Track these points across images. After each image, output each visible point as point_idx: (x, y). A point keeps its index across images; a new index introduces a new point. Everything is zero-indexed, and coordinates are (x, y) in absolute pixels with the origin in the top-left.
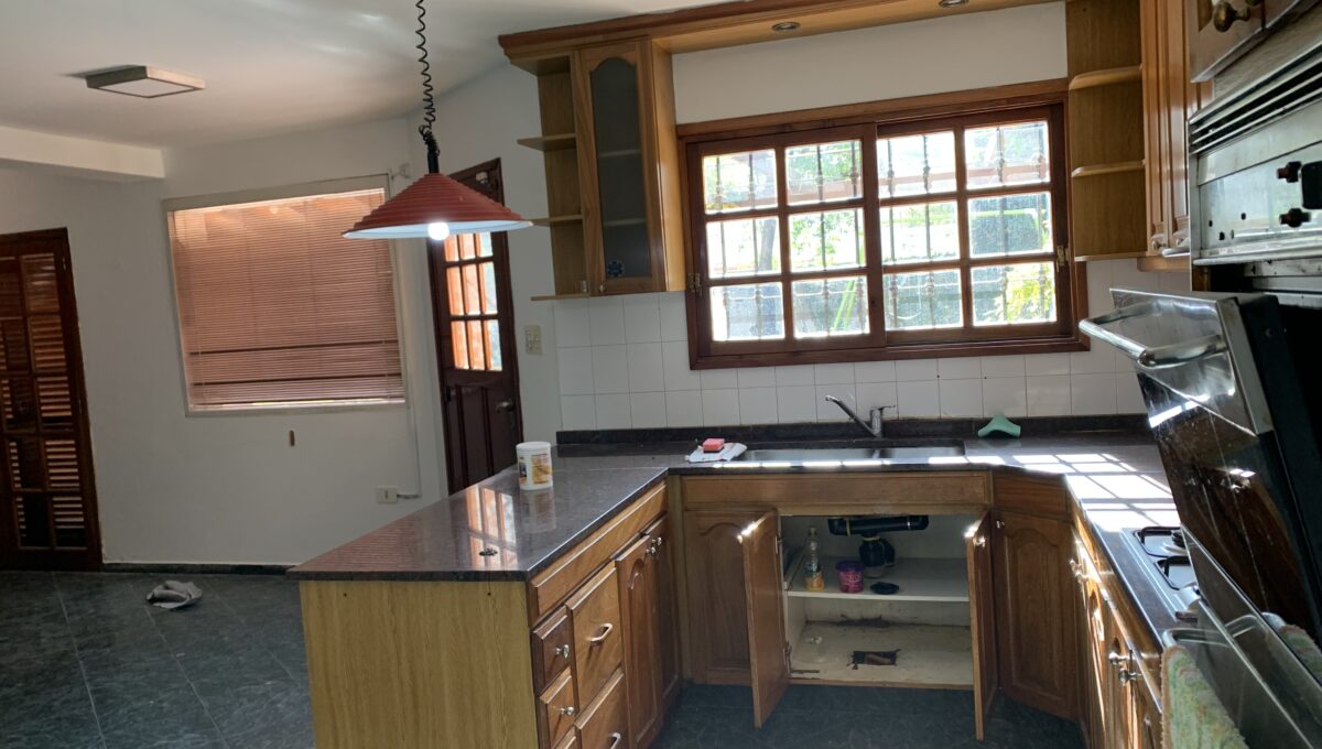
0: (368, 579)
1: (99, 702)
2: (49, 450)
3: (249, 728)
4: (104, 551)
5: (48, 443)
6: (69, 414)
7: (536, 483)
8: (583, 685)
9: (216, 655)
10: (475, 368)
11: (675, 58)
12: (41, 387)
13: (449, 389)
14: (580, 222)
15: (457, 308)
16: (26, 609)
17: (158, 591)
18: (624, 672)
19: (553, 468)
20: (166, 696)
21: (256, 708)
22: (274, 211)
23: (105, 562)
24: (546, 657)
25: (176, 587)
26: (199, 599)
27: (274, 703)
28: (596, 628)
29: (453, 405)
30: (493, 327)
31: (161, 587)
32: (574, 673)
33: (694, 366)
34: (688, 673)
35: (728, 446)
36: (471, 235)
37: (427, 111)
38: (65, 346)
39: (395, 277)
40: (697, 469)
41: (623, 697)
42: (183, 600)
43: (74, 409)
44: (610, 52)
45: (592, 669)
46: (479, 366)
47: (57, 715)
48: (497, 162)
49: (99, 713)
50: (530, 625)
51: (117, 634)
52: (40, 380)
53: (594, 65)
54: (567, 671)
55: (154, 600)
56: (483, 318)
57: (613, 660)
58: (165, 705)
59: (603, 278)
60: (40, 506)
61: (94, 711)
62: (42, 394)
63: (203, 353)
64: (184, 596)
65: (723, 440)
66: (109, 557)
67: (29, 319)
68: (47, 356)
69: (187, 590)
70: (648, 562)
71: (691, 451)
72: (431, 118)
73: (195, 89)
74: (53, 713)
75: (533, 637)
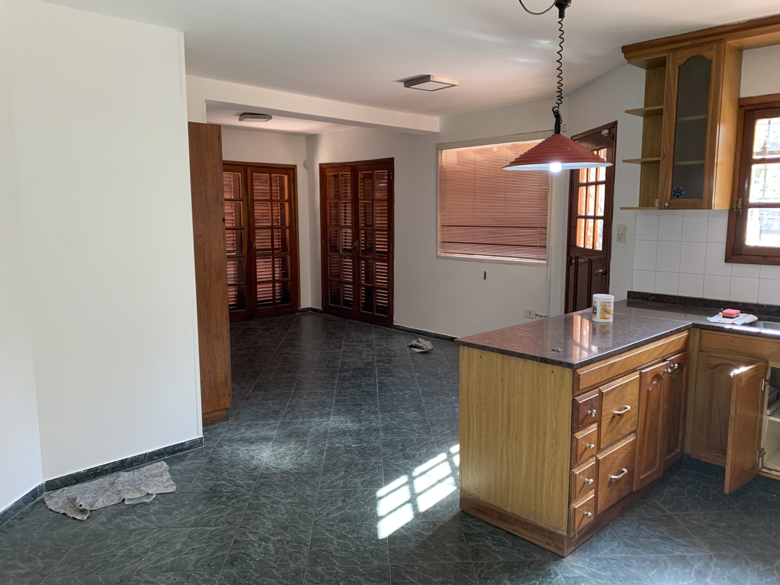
0: (492, 351)
1: (380, 388)
2: (377, 267)
3: (441, 416)
4: (394, 319)
5: (377, 263)
6: (386, 250)
7: (601, 318)
8: (605, 436)
9: (433, 378)
10: (587, 247)
11: (744, 52)
12: (377, 236)
13: (571, 258)
14: (659, 162)
15: (581, 212)
16: (360, 339)
17: (414, 342)
18: (636, 436)
19: (614, 312)
20: (408, 392)
21: (445, 408)
22: (495, 150)
23: (394, 324)
24: (581, 414)
25: (422, 342)
26: (432, 350)
27: (454, 408)
28: (620, 407)
29: (572, 268)
30: (600, 223)
31: (416, 341)
32: (599, 427)
33: (728, 259)
34: (688, 450)
35: (742, 315)
36: (595, 168)
37: (558, 98)
38: (388, 217)
39: (550, 190)
40: (712, 326)
41: (634, 450)
42: (424, 349)
43: (388, 248)
44: (694, 52)
45: (613, 429)
46: (589, 246)
47: (363, 389)
48: (616, 123)
49: (379, 393)
50: (573, 394)
51: (393, 359)
52: (377, 232)
53: (681, 61)
54: (595, 425)
55: (411, 346)
56: (595, 218)
57: (628, 428)
58: (406, 396)
59: (669, 199)
60: (371, 292)
61: (377, 391)
62: (377, 239)
63: (447, 226)
64: (425, 347)
65: (739, 311)
66: (397, 322)
67: (375, 202)
68: (380, 221)
69: (427, 344)
70: (665, 377)
71: (712, 315)
72: (560, 102)
73: (454, 85)
74: (361, 388)
75: (574, 401)
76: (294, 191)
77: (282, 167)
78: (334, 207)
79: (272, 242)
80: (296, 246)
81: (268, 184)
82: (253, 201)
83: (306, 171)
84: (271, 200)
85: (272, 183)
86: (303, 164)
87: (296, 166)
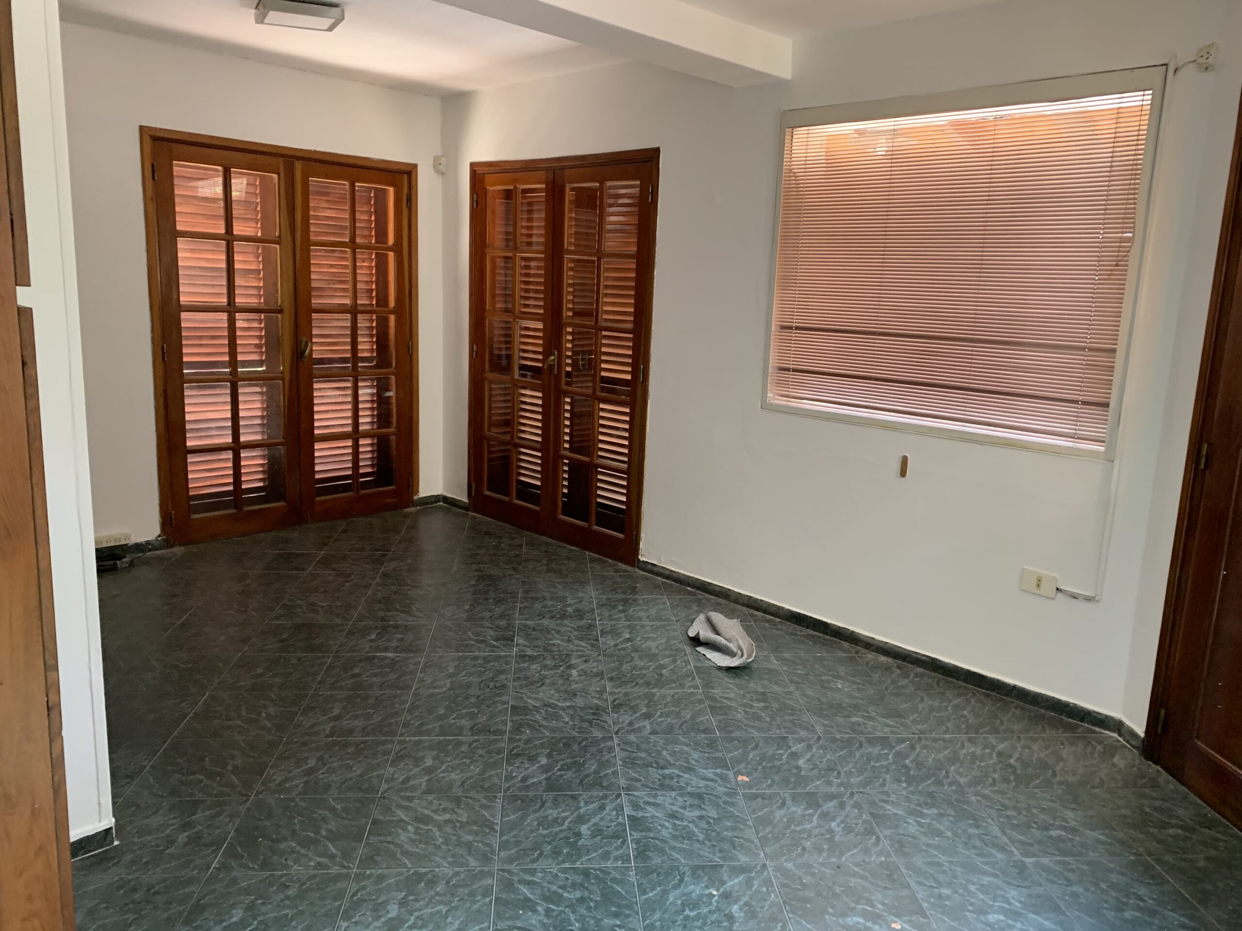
2: (602, 414)
4: (641, 545)
5: (602, 406)
6: (629, 377)
12: (605, 342)
17: (701, 626)
25: (720, 628)
31: (703, 619)
38: (636, 297)
39: (1137, 242)
42: (734, 655)
43: (634, 373)
52: (604, 333)
55: (697, 642)
62: (605, 350)
63: (797, 328)
64: (735, 648)
66: (647, 553)
67: (604, 260)
68: (615, 307)
69: (738, 638)
76: (410, 226)
77: (382, 166)
78: (502, 268)
79: (354, 343)
80: (411, 356)
81: (347, 207)
82: (307, 243)
83: (438, 181)
84: (353, 244)
85: (357, 205)
86: (431, 163)
87: (415, 166)
